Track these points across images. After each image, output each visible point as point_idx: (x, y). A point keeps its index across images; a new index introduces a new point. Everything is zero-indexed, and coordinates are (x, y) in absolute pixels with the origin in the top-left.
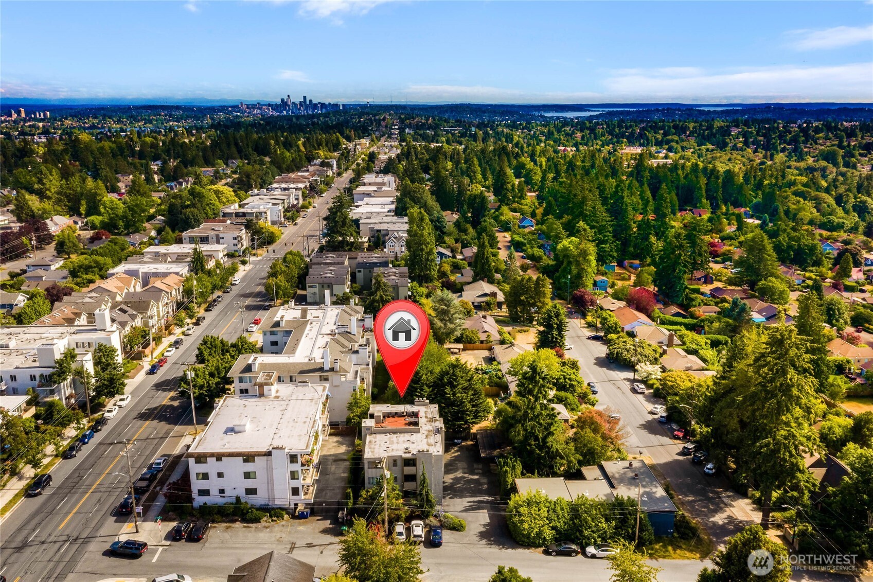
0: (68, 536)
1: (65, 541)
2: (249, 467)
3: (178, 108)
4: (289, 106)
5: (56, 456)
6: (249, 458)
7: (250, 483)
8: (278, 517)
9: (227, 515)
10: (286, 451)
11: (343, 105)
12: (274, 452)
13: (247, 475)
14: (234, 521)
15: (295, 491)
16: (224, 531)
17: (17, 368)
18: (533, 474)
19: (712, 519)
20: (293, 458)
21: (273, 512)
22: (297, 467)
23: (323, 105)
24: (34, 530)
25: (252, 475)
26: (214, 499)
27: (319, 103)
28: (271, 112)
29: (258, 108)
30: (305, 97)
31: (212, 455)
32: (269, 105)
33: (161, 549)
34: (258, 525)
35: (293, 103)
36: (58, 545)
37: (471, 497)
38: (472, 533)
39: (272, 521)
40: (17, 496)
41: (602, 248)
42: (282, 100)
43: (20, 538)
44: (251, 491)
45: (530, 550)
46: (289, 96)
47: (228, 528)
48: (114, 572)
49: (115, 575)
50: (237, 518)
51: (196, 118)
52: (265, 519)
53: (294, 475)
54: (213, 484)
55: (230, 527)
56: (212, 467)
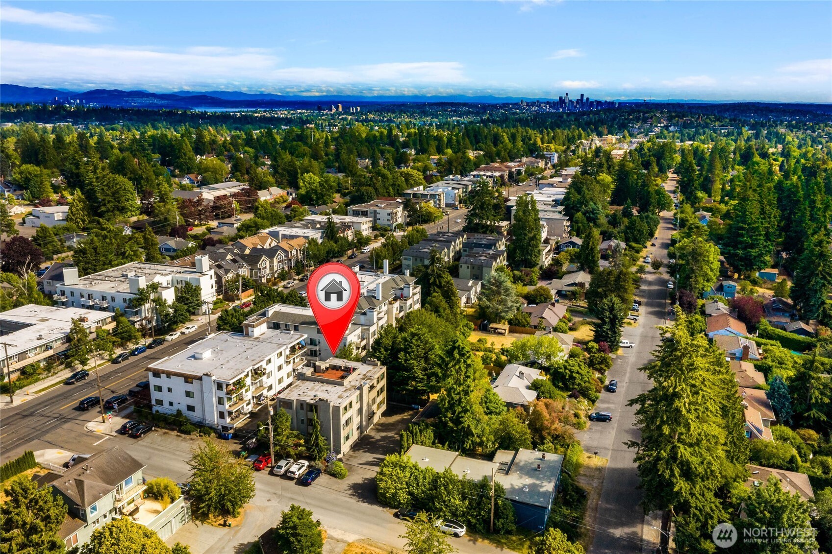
0: (60, 415)
1: (55, 418)
2: (189, 387)
3: (465, 105)
4: (565, 103)
5: (109, 360)
6: (188, 379)
7: (190, 401)
8: (205, 434)
9: (170, 424)
10: (213, 378)
11: (620, 104)
12: (204, 377)
13: (188, 394)
14: (173, 430)
15: (222, 415)
16: (161, 435)
17: (118, 292)
18: (443, 445)
19: (612, 531)
20: (219, 386)
21: (203, 428)
22: (222, 394)
23: (599, 103)
24: (46, 406)
25: (191, 395)
26: (165, 409)
27: (596, 101)
28: (547, 109)
29: (537, 106)
30: (582, 96)
31: (163, 372)
32: (548, 103)
33: (108, 437)
34: (188, 437)
35: (571, 101)
36: (49, 419)
37: (381, 454)
38: (347, 482)
39: (200, 436)
40: (60, 382)
41: (749, 252)
42: (561, 98)
43: (32, 410)
44: (191, 408)
45: (384, 509)
46: (567, 94)
47: (165, 433)
48: (62, 445)
49: (62, 448)
50: (174, 427)
51: (477, 114)
52: (195, 433)
53: (220, 401)
54: (165, 396)
55: (167, 433)
56: (163, 381)
